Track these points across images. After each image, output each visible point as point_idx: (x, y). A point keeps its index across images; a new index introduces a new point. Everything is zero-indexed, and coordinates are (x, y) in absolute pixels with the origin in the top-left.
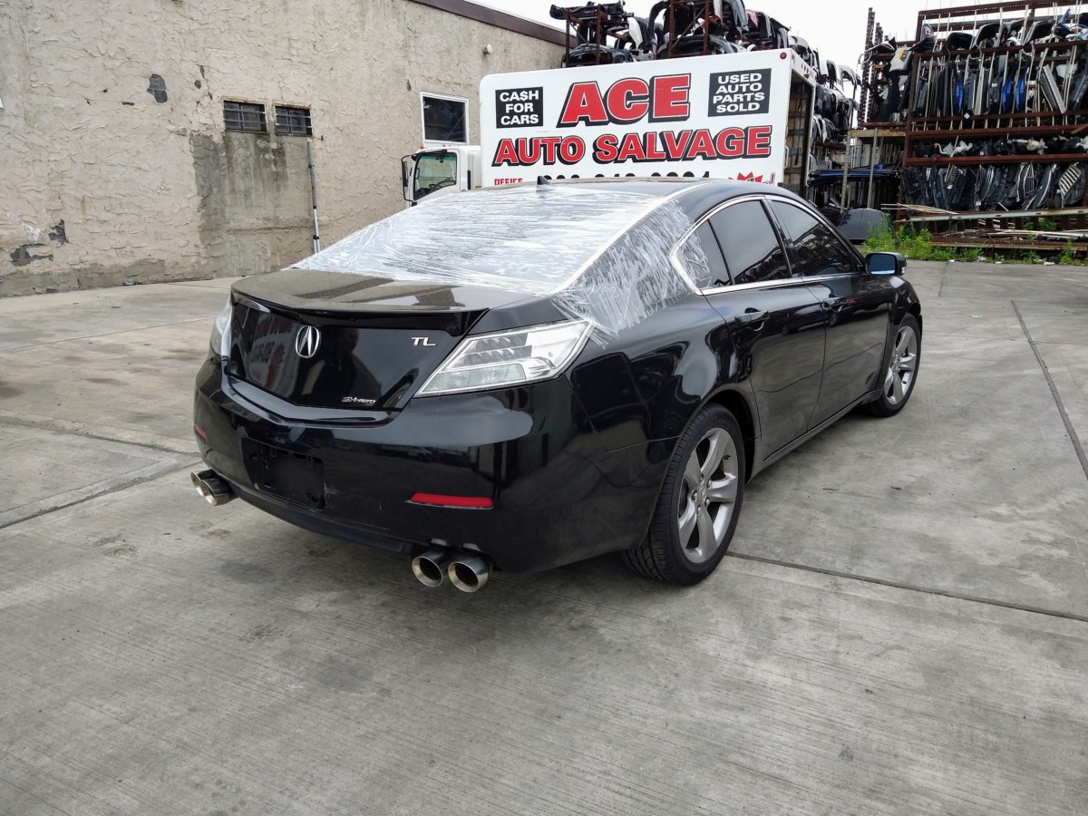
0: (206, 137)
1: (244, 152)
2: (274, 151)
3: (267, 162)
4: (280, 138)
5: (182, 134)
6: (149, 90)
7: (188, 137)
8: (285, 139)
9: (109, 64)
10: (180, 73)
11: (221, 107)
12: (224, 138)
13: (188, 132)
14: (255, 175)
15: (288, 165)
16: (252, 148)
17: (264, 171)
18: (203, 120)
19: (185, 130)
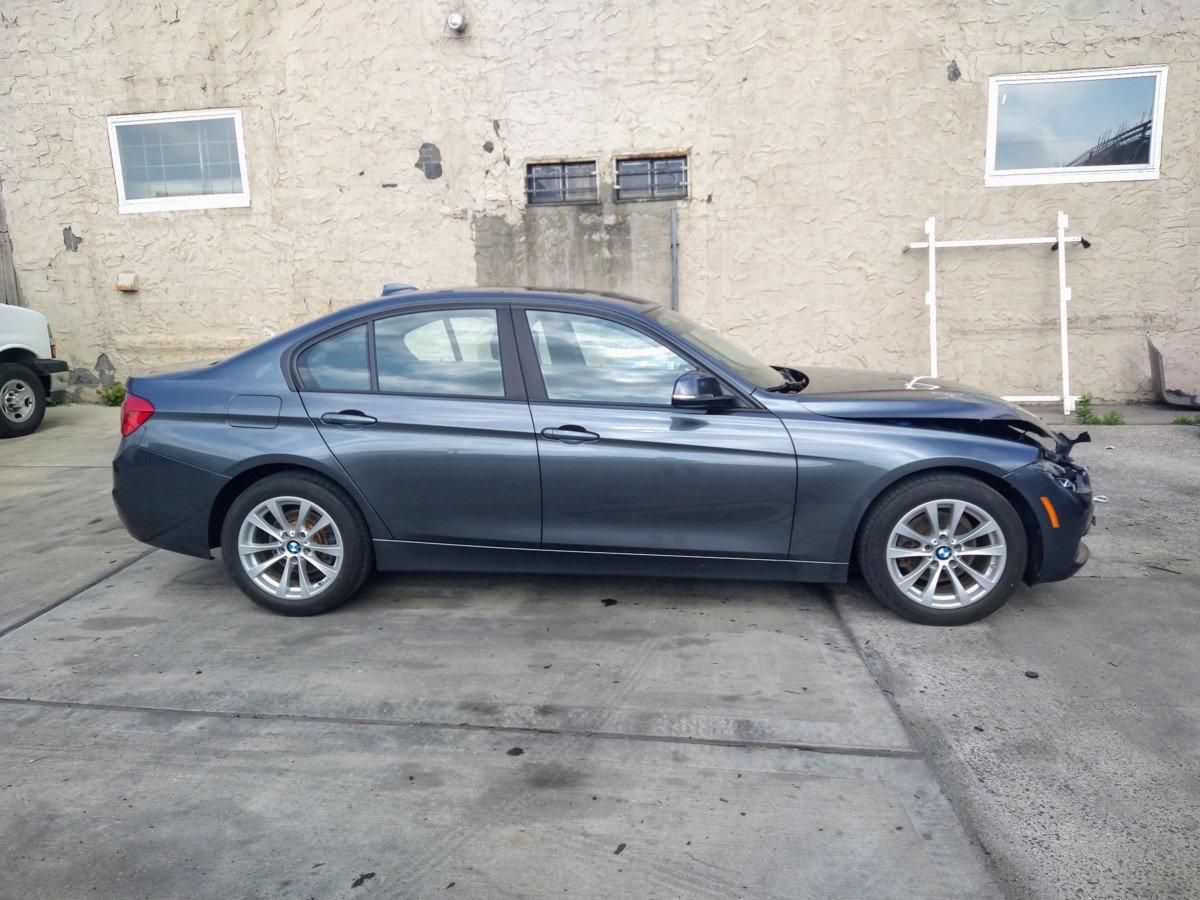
0: (496, 218)
1: (556, 233)
2: (609, 229)
3: (595, 247)
4: (621, 206)
5: (460, 217)
6: (418, 165)
7: (470, 220)
8: (629, 207)
9: (367, 140)
10: (463, 136)
11: (522, 173)
12: (524, 217)
13: (470, 213)
14: (572, 264)
15: (634, 247)
16: (571, 227)
17: (590, 261)
18: (491, 195)
19: (465, 211)
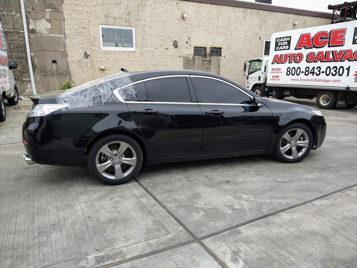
0: (188, 57)
1: (198, 61)
2: (208, 61)
3: (205, 64)
4: (210, 57)
5: (181, 57)
6: (173, 45)
7: (182, 58)
8: (212, 57)
9: (163, 38)
10: (182, 40)
11: (193, 49)
12: (193, 57)
13: (183, 56)
14: (201, 68)
15: (212, 65)
16: (201, 60)
17: (204, 67)
18: (187, 53)
19: (182, 56)
